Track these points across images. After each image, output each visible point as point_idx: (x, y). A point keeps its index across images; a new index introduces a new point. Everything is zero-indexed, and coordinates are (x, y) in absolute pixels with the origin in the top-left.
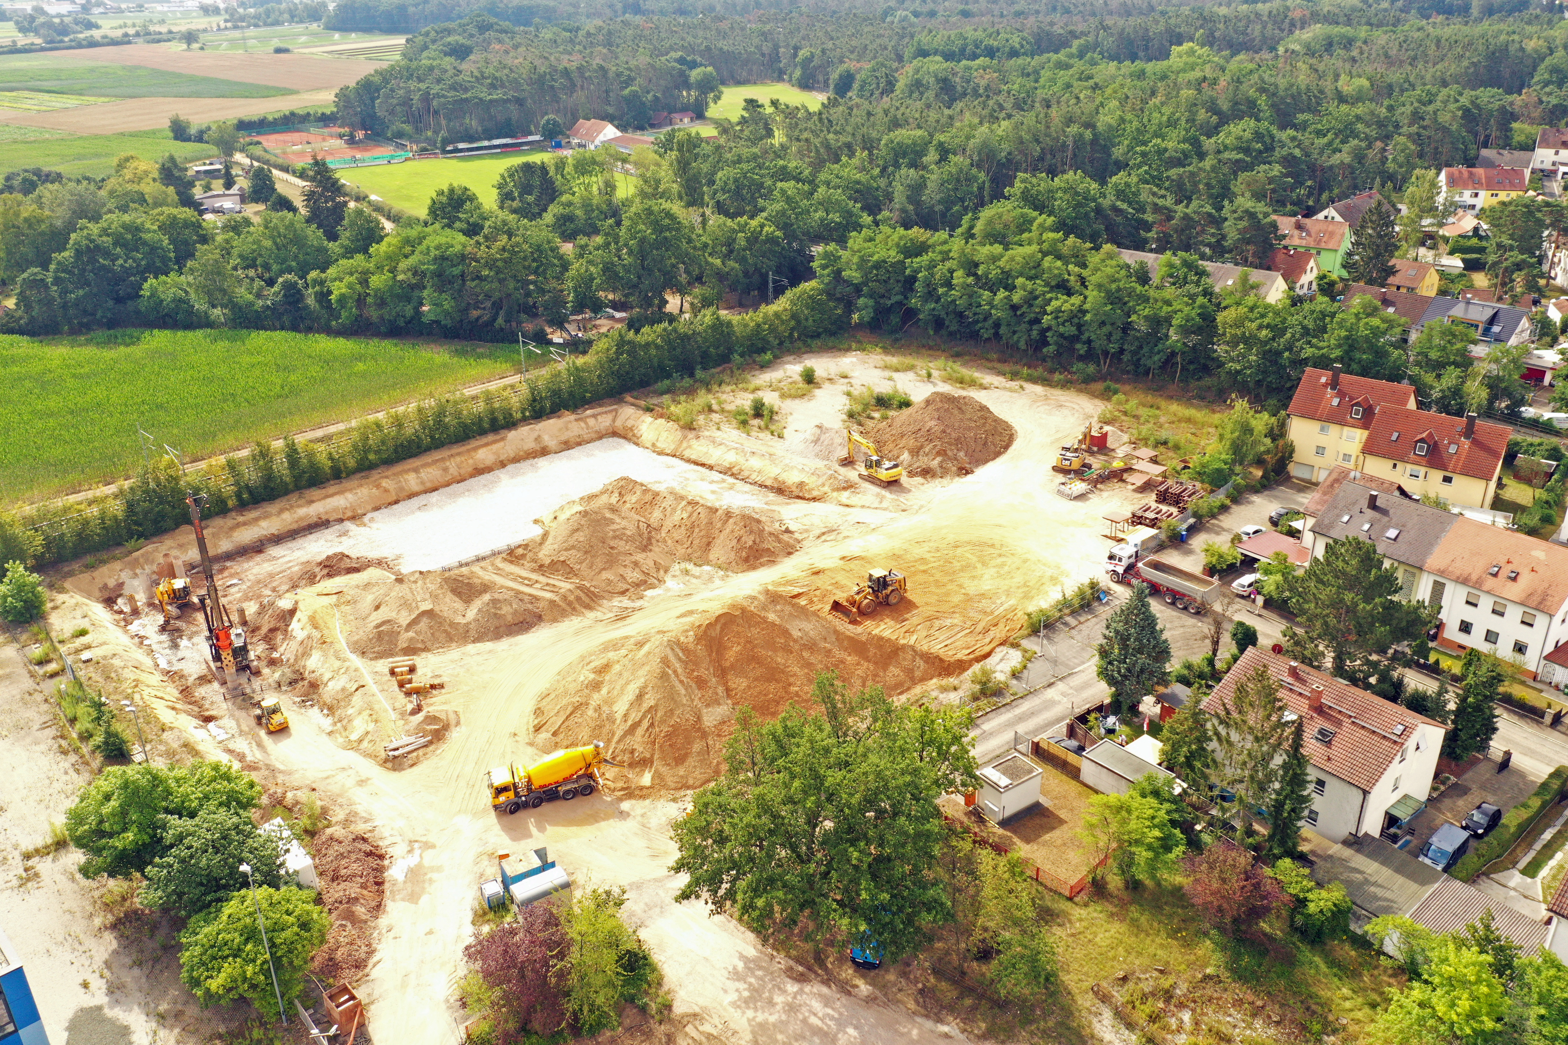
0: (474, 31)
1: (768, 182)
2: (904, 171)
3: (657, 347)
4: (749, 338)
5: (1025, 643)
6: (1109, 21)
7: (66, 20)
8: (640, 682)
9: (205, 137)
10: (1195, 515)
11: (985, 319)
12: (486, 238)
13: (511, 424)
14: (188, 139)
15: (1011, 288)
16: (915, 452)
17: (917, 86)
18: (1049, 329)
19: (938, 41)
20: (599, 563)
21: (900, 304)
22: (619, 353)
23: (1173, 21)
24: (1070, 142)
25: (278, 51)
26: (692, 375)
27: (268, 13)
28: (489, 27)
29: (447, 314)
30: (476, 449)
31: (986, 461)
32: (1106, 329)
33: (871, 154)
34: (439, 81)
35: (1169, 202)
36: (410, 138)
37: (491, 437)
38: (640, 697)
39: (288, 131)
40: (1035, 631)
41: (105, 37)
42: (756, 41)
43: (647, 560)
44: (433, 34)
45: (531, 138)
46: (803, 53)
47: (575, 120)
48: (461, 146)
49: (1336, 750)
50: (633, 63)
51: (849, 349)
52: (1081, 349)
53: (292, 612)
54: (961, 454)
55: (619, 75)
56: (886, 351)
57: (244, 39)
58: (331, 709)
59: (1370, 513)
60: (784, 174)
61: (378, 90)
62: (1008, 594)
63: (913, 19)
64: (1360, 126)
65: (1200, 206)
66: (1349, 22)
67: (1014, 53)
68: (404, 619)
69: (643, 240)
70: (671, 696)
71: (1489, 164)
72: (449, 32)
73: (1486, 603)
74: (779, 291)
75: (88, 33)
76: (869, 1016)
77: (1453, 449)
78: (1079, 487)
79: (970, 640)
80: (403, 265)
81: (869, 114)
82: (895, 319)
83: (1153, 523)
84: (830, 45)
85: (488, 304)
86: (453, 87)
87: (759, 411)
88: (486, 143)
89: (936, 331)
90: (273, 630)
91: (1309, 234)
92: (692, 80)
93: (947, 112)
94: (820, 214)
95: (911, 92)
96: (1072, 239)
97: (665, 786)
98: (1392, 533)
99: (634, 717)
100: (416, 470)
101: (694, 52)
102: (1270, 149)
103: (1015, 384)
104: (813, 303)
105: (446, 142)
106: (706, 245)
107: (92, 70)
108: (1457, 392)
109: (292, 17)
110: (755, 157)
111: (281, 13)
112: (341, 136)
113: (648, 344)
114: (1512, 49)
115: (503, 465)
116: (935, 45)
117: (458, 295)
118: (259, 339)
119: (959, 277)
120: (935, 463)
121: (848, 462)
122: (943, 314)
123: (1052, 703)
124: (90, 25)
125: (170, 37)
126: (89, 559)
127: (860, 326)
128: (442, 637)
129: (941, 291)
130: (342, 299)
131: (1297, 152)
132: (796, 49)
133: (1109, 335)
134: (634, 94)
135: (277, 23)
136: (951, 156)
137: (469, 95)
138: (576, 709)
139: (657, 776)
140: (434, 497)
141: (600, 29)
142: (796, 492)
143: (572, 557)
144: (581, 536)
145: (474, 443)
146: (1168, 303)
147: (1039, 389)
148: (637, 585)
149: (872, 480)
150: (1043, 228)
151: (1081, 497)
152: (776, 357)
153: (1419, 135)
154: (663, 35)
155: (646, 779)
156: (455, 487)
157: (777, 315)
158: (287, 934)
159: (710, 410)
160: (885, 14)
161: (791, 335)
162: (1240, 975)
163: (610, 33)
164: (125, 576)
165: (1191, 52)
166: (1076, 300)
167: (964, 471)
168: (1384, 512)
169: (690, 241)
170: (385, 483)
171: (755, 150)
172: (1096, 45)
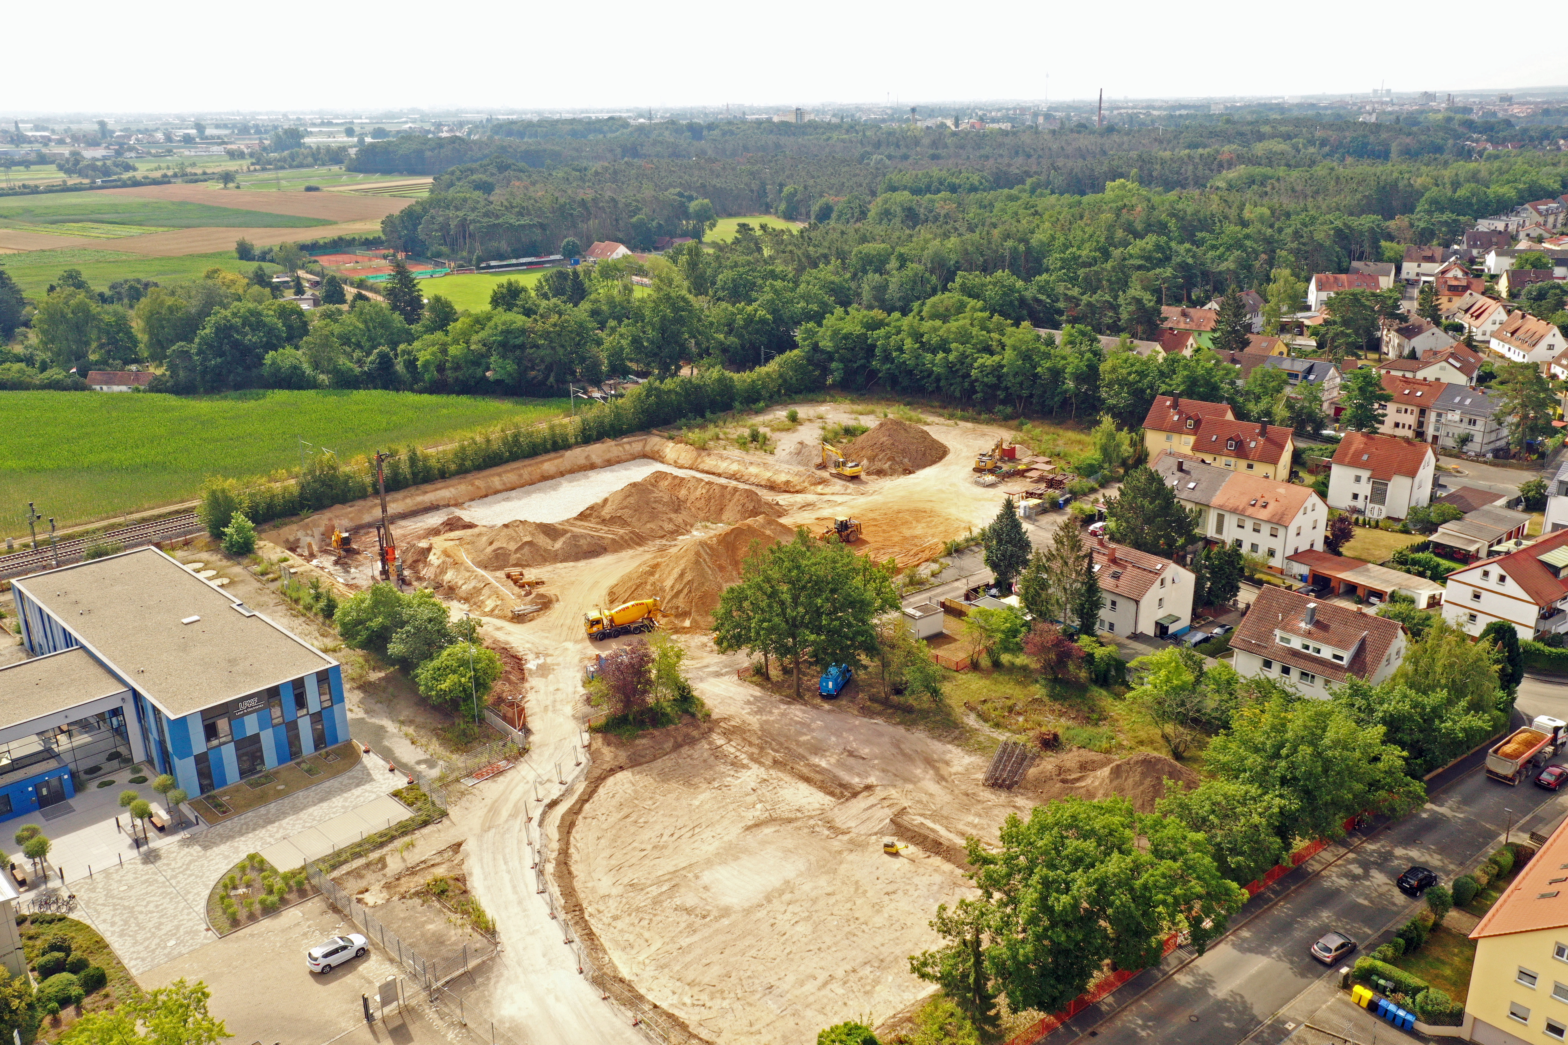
0: (495, 171)
1: (760, 281)
2: (870, 275)
3: (677, 393)
4: (747, 391)
5: (942, 560)
6: (1060, 163)
7: (108, 163)
8: (682, 566)
9: (268, 257)
10: (1071, 492)
11: (929, 376)
12: (542, 316)
13: (568, 447)
14: (252, 259)
15: (947, 351)
16: (872, 459)
17: (886, 214)
18: (976, 380)
19: (907, 179)
20: (645, 517)
21: (863, 367)
22: (648, 396)
23: (1115, 163)
24: (1007, 253)
25: (309, 189)
26: (703, 416)
27: (293, 157)
28: (507, 167)
29: (510, 375)
30: (542, 462)
31: (924, 466)
32: (1019, 379)
33: (843, 263)
34: (474, 209)
35: (1075, 292)
36: (448, 257)
37: (552, 455)
38: (682, 575)
39: (336, 253)
40: (949, 554)
41: (146, 178)
42: (746, 179)
43: (679, 519)
44: (458, 173)
45: (552, 257)
46: (786, 190)
47: (589, 243)
48: (493, 263)
49: (1122, 581)
50: (639, 196)
51: (824, 401)
52: (1001, 395)
53: (429, 550)
54: (906, 460)
55: (627, 205)
56: (853, 402)
57: (278, 179)
58: (466, 600)
59: (1179, 474)
60: (773, 275)
61: (419, 218)
62: (933, 536)
63: (888, 162)
64: (1248, 243)
65: (1102, 296)
66: (1270, 164)
67: (973, 189)
68: (513, 546)
69: (664, 318)
70: (702, 574)
71: (1357, 271)
72: (472, 171)
73: (1249, 525)
74: (768, 358)
75: (130, 174)
76: (830, 718)
77: (1253, 444)
78: (990, 478)
79: (905, 559)
80: (475, 338)
81: (843, 233)
82: (860, 379)
83: (1040, 496)
84: (811, 182)
85: (543, 367)
86: (486, 215)
87: (755, 437)
88: (514, 261)
89: (893, 388)
90: (416, 561)
91: (1192, 320)
92: (691, 210)
93: (908, 232)
94: (802, 304)
95: (881, 220)
96: (996, 317)
97: (699, 627)
98: (1192, 485)
99: (678, 587)
100: (499, 475)
101: (690, 188)
102: (1168, 259)
103: (951, 422)
104: (797, 367)
105: (480, 260)
106: (712, 324)
107: (145, 205)
108: (1268, 413)
109: (316, 160)
110: (749, 263)
111: (306, 157)
112: (385, 257)
113: (670, 391)
114: (1401, 185)
115: (562, 474)
116: (904, 182)
117: (519, 361)
118: (360, 395)
119: (909, 343)
120: (887, 466)
121: (822, 466)
122: (897, 372)
123: (958, 588)
124: (128, 168)
125: (206, 177)
126: (277, 522)
127: (833, 386)
128: (539, 559)
129: (894, 354)
130: (426, 365)
131: (1190, 261)
132: (781, 186)
133: (1021, 384)
134: (641, 223)
135: (301, 166)
136: (908, 263)
137: (501, 221)
138: (638, 586)
139: (694, 621)
140: (513, 493)
141: (606, 169)
142: (784, 488)
143: (626, 513)
144: (632, 500)
145: (540, 459)
146: (1064, 358)
147: (969, 425)
148: (672, 533)
149: (840, 476)
150: (974, 309)
151: (992, 485)
152: (767, 406)
153: (1299, 250)
154: (663, 174)
155: (687, 623)
156: (527, 488)
157: (767, 373)
158: (483, 665)
159: (718, 438)
160: (863, 157)
161: (779, 391)
162: (1054, 697)
163: (615, 172)
164: (300, 534)
165: (1124, 186)
166: (996, 358)
167: (908, 471)
168: (1187, 472)
169: (700, 320)
170: (477, 482)
171: (750, 258)
172: (1048, 183)
